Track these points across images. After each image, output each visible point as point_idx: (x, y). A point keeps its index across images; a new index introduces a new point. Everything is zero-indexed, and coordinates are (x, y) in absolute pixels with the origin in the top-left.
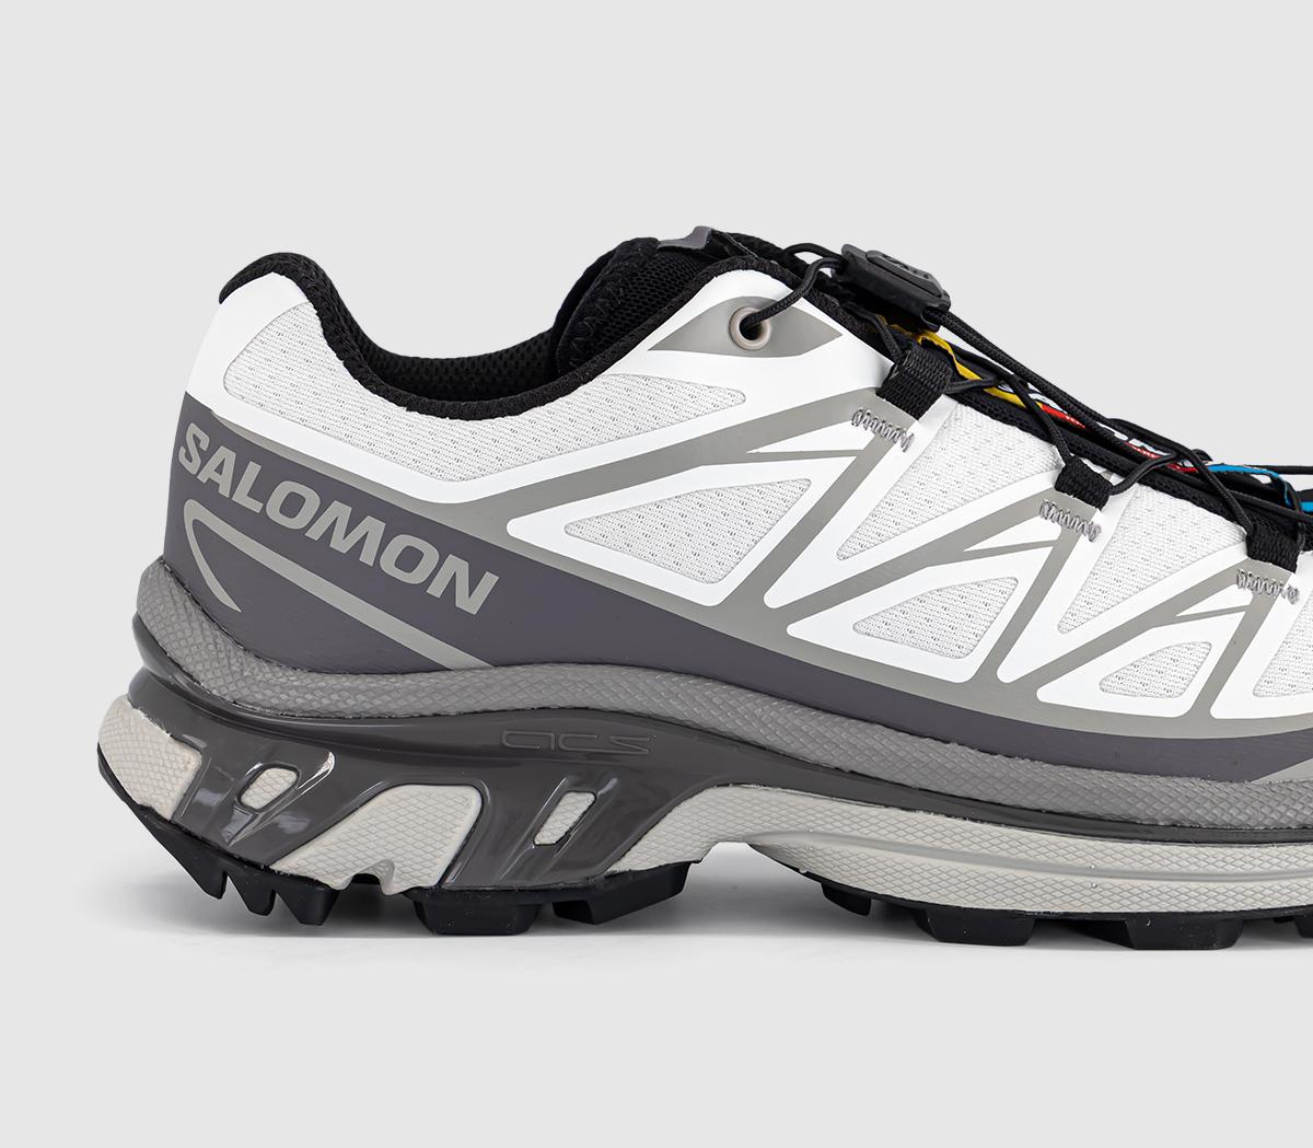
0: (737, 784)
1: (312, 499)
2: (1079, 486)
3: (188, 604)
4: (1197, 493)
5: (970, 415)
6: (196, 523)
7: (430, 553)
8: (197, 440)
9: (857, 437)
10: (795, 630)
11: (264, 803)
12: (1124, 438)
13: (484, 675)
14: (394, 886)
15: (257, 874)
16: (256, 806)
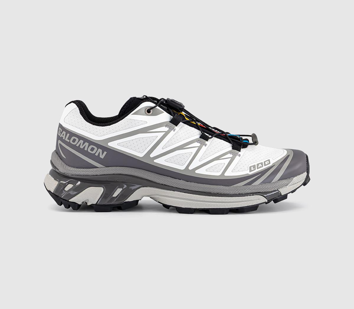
0: (146, 187)
1: (77, 139)
2: (204, 138)
3: (58, 157)
4: (224, 139)
5: (186, 126)
6: (60, 144)
7: (96, 148)
8: (60, 130)
9: (166, 129)
10: (155, 161)
11: (68, 190)
12: (214, 130)
13: (104, 168)
14: (89, 204)
15: (66, 202)
16: (67, 190)
